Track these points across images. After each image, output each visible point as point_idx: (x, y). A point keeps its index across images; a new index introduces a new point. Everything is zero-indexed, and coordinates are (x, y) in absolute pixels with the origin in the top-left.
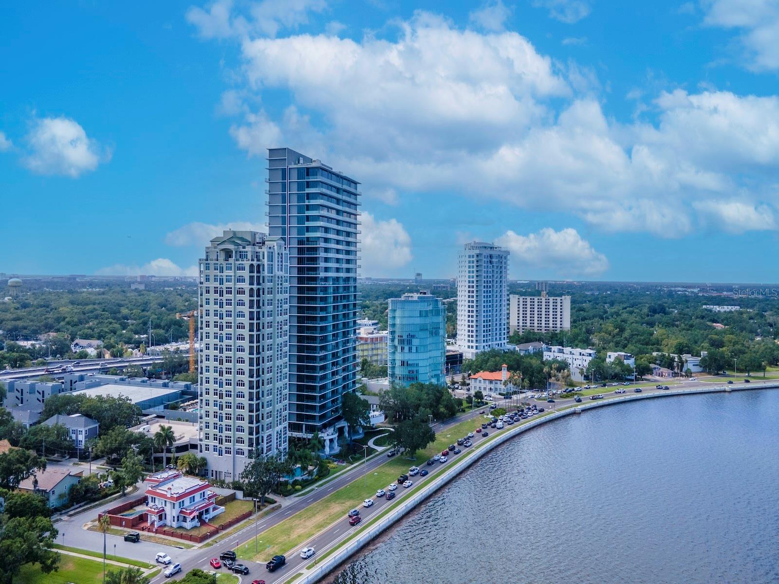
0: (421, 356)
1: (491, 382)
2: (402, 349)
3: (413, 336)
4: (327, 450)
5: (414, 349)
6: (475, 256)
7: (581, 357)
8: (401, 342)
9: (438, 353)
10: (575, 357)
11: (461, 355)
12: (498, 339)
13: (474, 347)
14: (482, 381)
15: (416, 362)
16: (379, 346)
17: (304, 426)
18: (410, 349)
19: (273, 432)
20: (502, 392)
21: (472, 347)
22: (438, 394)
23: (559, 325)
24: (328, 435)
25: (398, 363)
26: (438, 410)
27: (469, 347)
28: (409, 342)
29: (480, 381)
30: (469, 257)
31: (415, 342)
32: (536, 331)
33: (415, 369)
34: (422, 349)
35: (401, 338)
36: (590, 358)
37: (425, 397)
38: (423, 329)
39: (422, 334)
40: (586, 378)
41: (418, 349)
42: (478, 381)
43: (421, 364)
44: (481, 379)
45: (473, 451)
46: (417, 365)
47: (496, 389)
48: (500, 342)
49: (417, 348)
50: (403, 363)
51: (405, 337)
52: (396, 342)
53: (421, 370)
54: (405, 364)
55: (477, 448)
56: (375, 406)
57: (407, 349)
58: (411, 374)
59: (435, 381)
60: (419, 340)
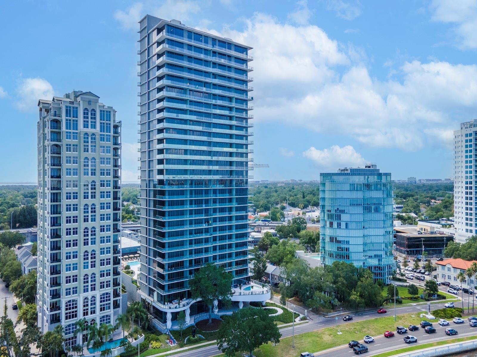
0: (353, 233)
1: (463, 271)
2: (331, 224)
3: (343, 212)
4: (169, 324)
5: (343, 225)
8: (330, 216)
9: (382, 232)
11: (448, 238)
15: (346, 239)
18: (339, 225)
19: (80, 298)
21: (471, 231)
24: (170, 308)
25: (328, 239)
27: (467, 230)
28: (339, 217)
29: (449, 269)
31: (345, 217)
33: (344, 246)
34: (353, 225)
35: (329, 213)
38: (354, 203)
39: (352, 210)
41: (350, 227)
43: (352, 241)
44: (450, 266)
46: (348, 242)
49: (346, 223)
50: (332, 239)
51: (333, 212)
53: (352, 249)
54: (334, 240)
57: (335, 225)
58: (341, 252)
59: (374, 262)
60: (349, 215)
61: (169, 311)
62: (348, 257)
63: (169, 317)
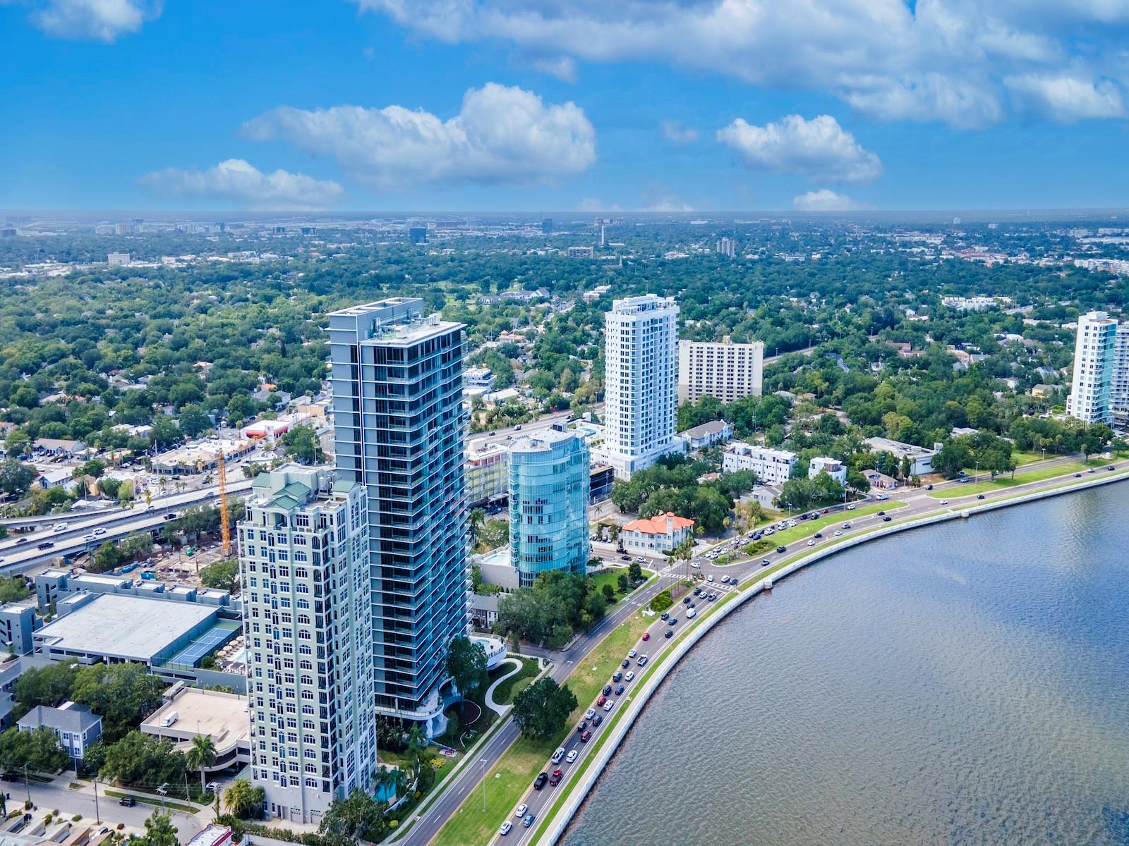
0: (556, 527)
1: (652, 536)
2: (530, 519)
3: (544, 502)
5: (546, 519)
6: (631, 325)
7: (775, 464)
8: (528, 509)
10: (766, 463)
11: (611, 471)
12: (662, 433)
13: (629, 452)
14: (640, 534)
15: (548, 536)
16: (494, 468)
17: (396, 701)
18: (540, 520)
19: (356, 747)
20: (667, 549)
21: (626, 452)
22: (580, 591)
23: (746, 386)
24: (430, 713)
25: (524, 539)
26: (581, 616)
27: (621, 451)
28: (539, 510)
29: (637, 535)
30: (623, 324)
31: (547, 509)
32: (715, 396)
33: (547, 545)
34: (557, 517)
36: (787, 466)
37: (562, 606)
38: (558, 489)
39: (556, 498)
40: (781, 505)
41: (552, 518)
42: (634, 534)
43: (554, 538)
44: (638, 531)
45: (628, 703)
46: (550, 539)
47: (659, 545)
48: (664, 438)
49: (549, 516)
50: (530, 539)
51: (533, 503)
52: (521, 510)
53: (556, 546)
54: (534, 540)
55: (633, 695)
56: (493, 614)
57: (535, 519)
58: (543, 553)
59: (575, 553)
60: (552, 506)
61: (430, 718)
62: (551, 558)
63: (430, 724)
